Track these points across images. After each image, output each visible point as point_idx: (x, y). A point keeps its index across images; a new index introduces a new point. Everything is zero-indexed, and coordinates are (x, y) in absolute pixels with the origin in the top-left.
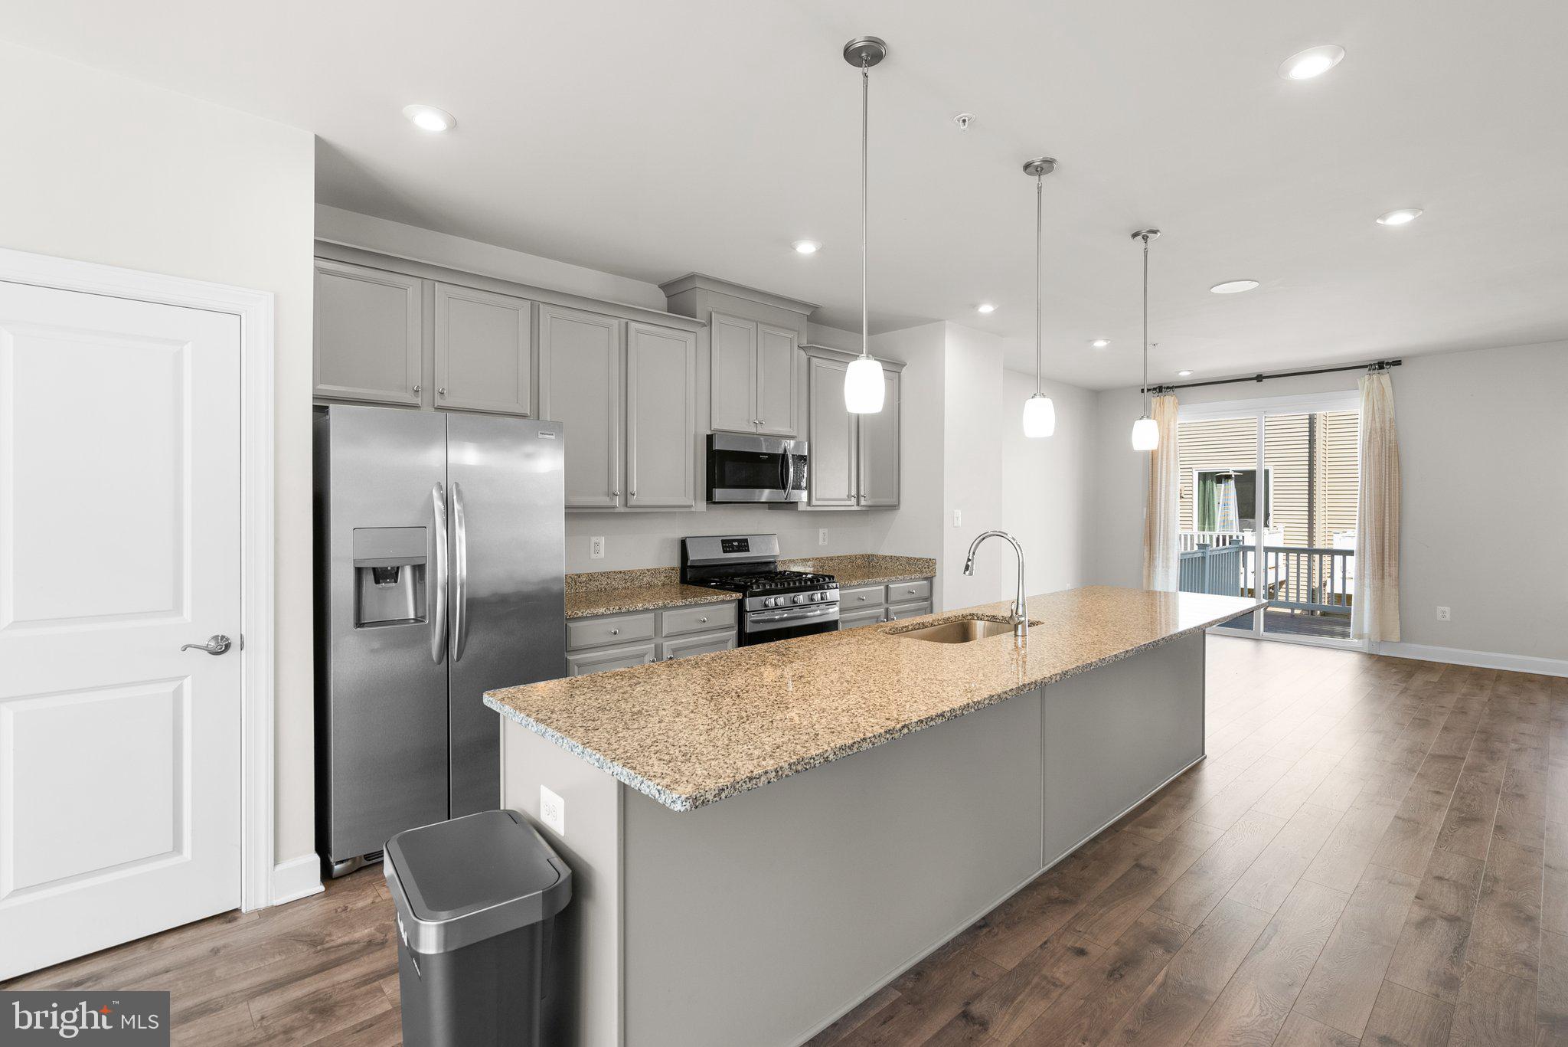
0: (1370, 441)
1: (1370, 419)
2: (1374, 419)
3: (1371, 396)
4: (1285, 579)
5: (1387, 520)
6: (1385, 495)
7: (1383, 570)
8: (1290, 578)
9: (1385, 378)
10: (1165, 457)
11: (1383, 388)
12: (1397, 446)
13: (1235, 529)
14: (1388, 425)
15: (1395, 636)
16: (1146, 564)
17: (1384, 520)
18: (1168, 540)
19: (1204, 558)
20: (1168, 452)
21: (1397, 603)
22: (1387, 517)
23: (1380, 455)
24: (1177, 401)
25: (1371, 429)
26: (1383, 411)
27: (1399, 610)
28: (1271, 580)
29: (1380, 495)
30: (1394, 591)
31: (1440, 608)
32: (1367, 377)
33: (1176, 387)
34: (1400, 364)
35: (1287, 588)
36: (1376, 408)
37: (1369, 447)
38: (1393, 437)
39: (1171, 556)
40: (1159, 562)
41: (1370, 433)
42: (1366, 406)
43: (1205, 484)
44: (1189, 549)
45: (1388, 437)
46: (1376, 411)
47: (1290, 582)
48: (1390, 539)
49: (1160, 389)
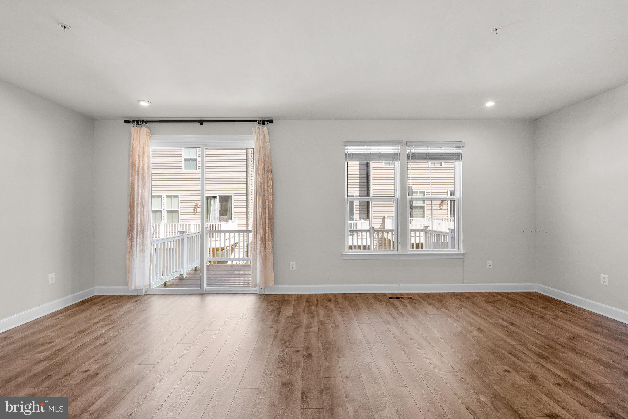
0: (258, 166)
1: (258, 152)
2: (260, 153)
3: (259, 139)
4: (238, 241)
5: (267, 214)
6: (266, 199)
7: (266, 244)
8: (240, 241)
9: (265, 128)
10: (140, 171)
11: (265, 135)
12: (271, 170)
13: (217, 221)
14: (267, 158)
15: (272, 283)
16: (128, 250)
17: (266, 214)
18: (143, 231)
19: (182, 240)
20: (143, 168)
21: (272, 263)
22: (267, 212)
23: (263, 174)
24: (149, 131)
25: (259, 158)
26: (265, 148)
27: (273, 267)
28: (232, 242)
29: (264, 199)
30: (271, 256)
31: (291, 263)
32: (257, 127)
33: (149, 122)
34: (272, 122)
35: (239, 245)
36: (261, 146)
37: (258, 169)
38: (269, 165)
39: (146, 243)
40: (137, 249)
41: (259, 161)
42: (256, 145)
43: (207, 201)
44: (174, 235)
45: (267, 165)
46: (261, 148)
47: (240, 242)
48: (269, 226)
49: (139, 122)
